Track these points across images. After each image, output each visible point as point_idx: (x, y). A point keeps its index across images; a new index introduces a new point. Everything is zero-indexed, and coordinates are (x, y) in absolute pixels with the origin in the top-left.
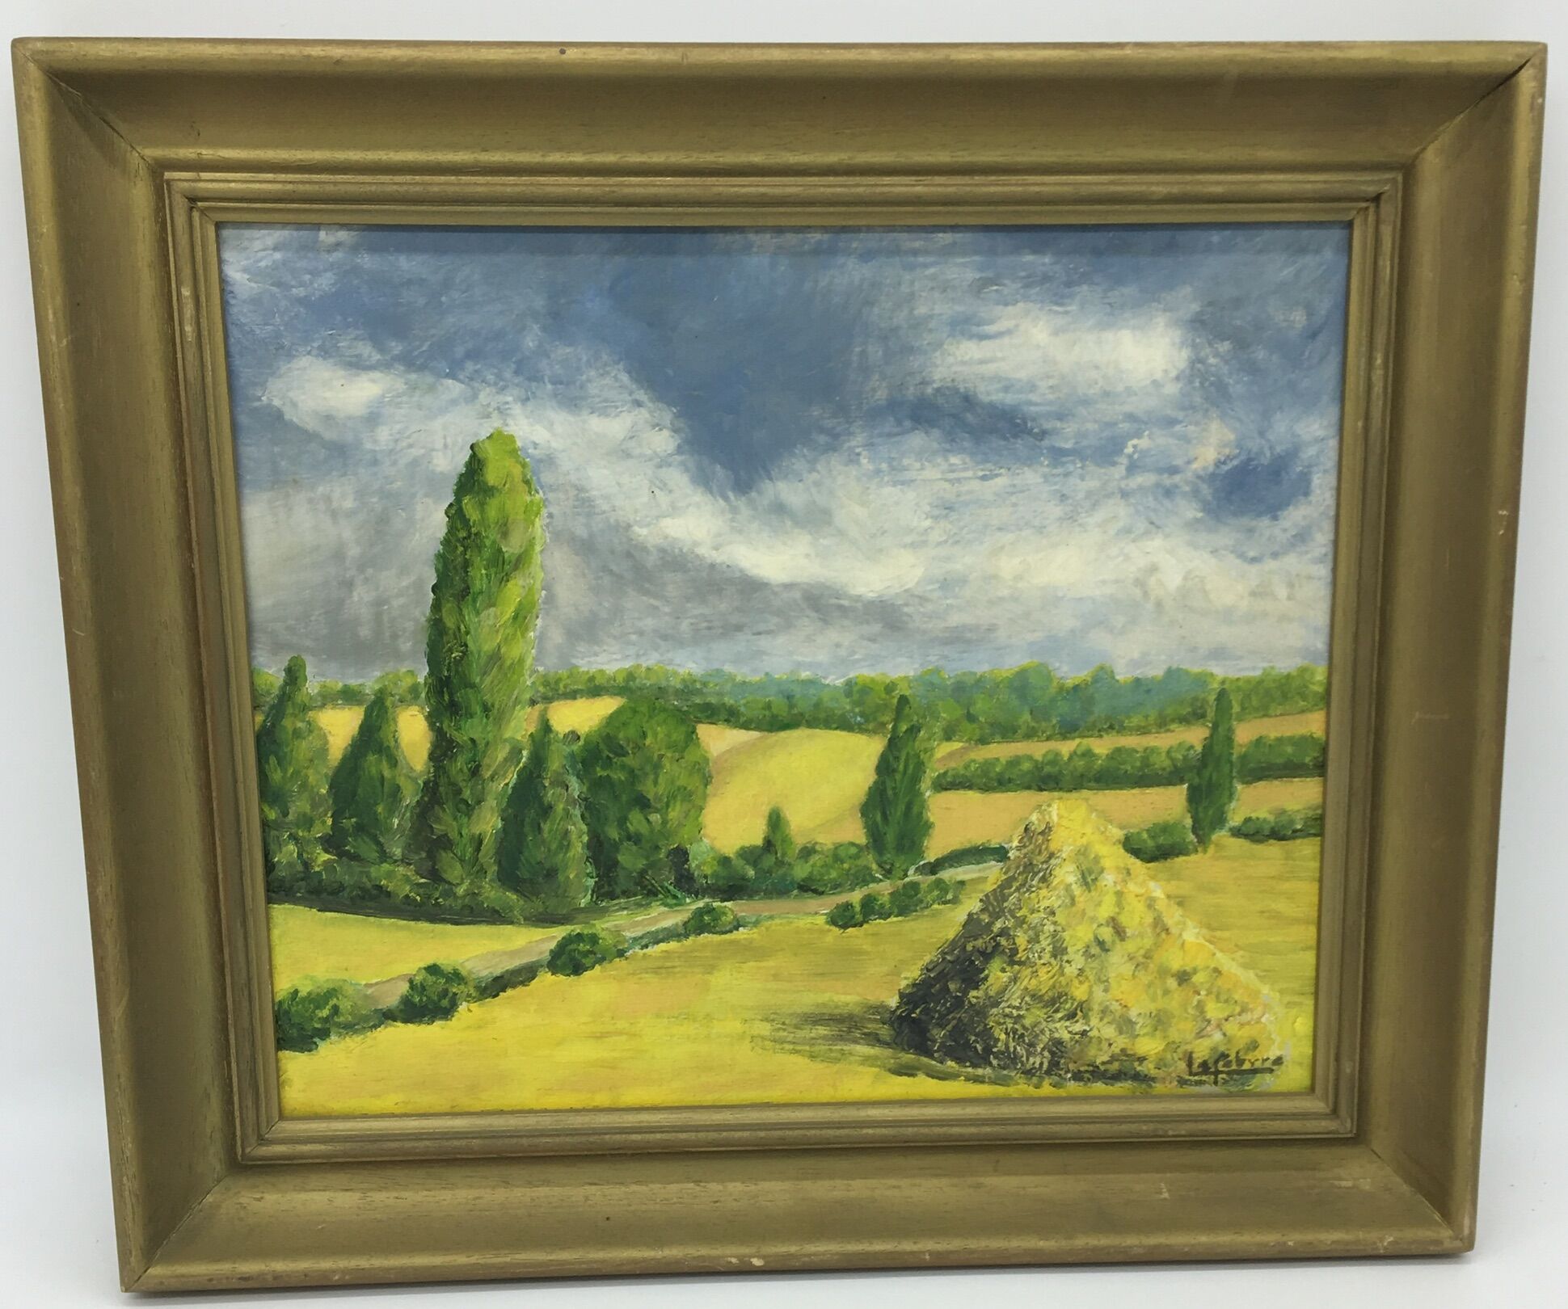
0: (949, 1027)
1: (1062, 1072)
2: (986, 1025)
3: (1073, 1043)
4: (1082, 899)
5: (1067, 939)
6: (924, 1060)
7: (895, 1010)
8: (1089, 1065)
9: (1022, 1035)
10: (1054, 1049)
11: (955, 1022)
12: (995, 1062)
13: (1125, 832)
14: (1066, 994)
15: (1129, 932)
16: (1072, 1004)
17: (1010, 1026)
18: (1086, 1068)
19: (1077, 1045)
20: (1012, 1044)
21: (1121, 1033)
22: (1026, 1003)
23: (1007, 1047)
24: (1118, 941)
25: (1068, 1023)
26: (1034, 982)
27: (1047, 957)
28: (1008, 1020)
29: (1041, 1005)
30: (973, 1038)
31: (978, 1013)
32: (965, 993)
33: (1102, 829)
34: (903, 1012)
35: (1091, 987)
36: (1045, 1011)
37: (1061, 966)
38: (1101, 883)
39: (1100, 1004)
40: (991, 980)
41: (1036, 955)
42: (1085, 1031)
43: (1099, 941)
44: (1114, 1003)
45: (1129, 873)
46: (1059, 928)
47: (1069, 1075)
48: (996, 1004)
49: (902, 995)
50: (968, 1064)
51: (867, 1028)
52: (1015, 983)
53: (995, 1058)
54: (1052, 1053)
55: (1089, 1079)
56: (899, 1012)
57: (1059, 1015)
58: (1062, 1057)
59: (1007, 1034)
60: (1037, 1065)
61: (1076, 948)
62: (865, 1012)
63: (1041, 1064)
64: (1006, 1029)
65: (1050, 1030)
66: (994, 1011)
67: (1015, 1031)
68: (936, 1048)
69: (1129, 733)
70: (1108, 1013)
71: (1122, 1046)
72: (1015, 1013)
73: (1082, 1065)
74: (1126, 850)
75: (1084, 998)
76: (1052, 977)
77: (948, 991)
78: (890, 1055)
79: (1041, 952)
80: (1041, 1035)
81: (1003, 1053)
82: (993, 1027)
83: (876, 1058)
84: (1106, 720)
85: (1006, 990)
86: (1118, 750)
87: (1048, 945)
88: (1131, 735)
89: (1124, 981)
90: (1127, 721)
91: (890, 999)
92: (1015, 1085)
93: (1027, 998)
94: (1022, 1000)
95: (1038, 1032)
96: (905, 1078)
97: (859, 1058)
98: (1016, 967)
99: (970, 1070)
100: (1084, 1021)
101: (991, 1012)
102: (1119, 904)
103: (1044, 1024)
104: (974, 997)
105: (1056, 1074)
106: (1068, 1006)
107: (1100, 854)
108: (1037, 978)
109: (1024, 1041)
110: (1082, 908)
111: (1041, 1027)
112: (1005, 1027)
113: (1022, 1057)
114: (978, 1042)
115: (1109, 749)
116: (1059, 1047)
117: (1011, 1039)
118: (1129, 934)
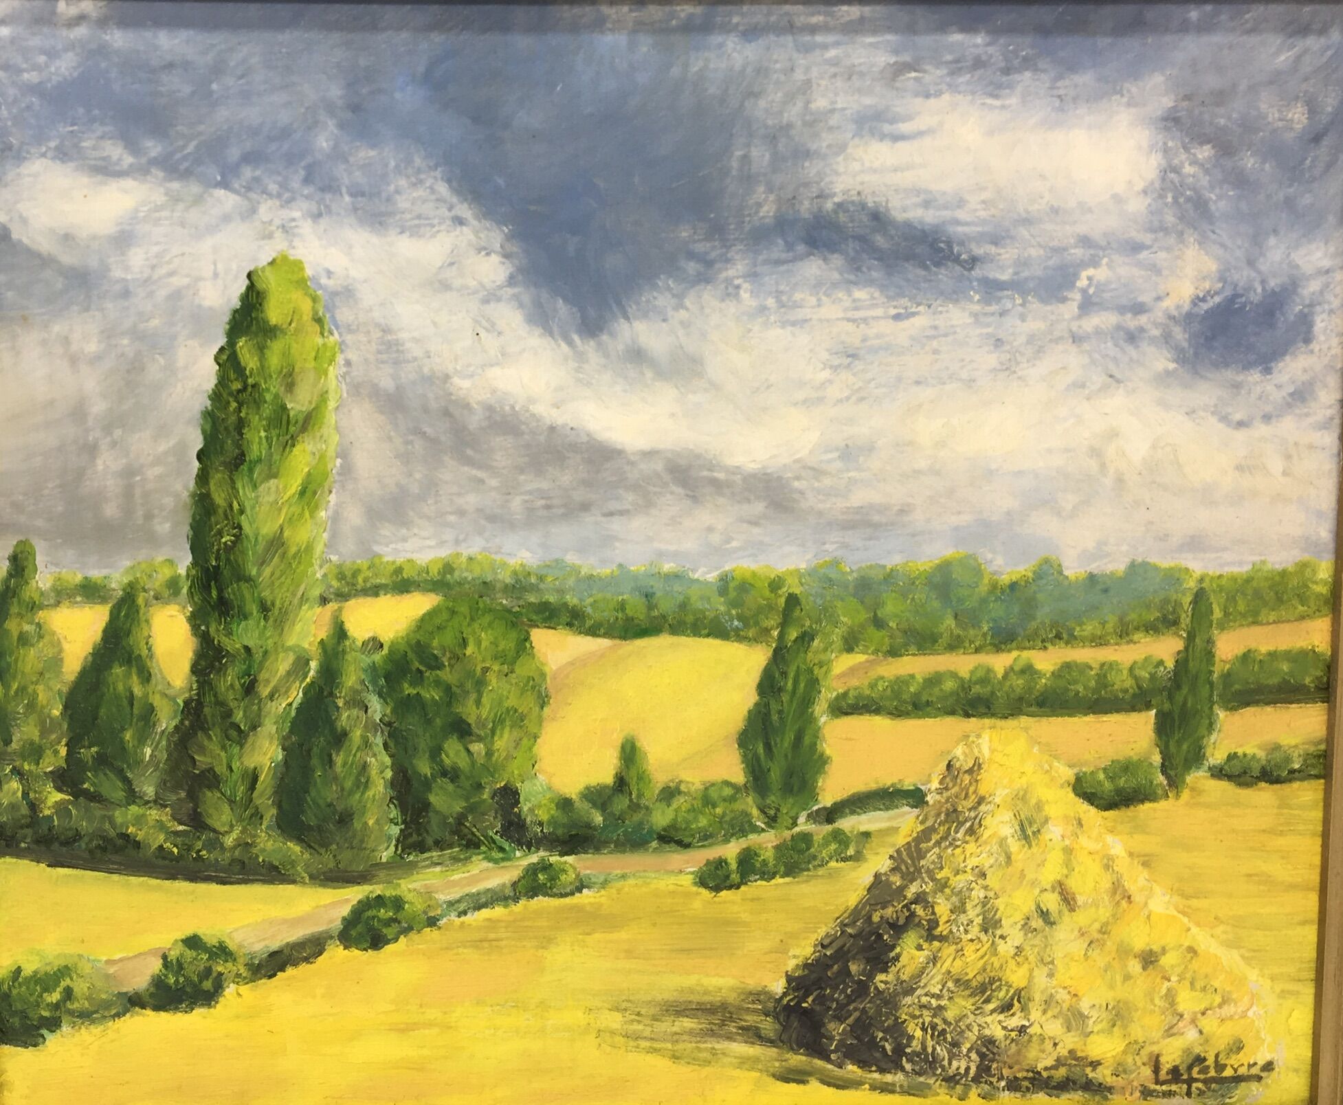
0: (850, 1020)
1: (994, 1080)
2: (897, 1018)
3: (1008, 1042)
4: (1020, 856)
5: (1001, 908)
6: (819, 1063)
7: (781, 998)
8: (1028, 1071)
9: (943, 1032)
10: (984, 1050)
11: (857, 1014)
12: (908, 1067)
13: (1076, 770)
14: (1000, 980)
15: (1080, 900)
16: (1008, 991)
17: (928, 1020)
18: (1025, 1074)
19: (1013, 1045)
20: (930, 1043)
21: (1069, 1030)
22: (948, 990)
23: (924, 1047)
24: (1066, 912)
25: (1001, 1017)
26: (958, 963)
27: (975, 931)
28: (925, 1012)
29: (968, 992)
30: (880, 1035)
31: (886, 1003)
32: (871, 976)
33: (1046, 767)
34: (791, 1000)
35: (1031, 971)
36: (972, 1000)
37: (993, 941)
38: (1046, 836)
39: (1042, 992)
40: (904, 960)
41: (962, 928)
42: (1023, 1026)
43: (1042, 911)
44: (1061, 990)
45: (1080, 824)
46: (991, 894)
47: (1003, 1083)
48: (910, 991)
49: (789, 979)
50: (874, 1068)
51: (745, 1021)
52: (934, 964)
53: (908, 1061)
54: (982, 1056)
55: (1028, 1089)
56: (785, 1001)
57: (991, 1006)
58: (993, 1061)
59: (924, 1029)
60: (962, 1071)
61: (1012, 920)
62: (743, 1000)
63: (968, 1069)
64: (923, 1024)
65: (979, 1025)
66: (908, 1000)
67: (934, 1027)
68: (833, 1048)
69: (1081, 644)
70: (1053, 1004)
71: (1070, 1047)
72: (934, 1002)
73: (1019, 1071)
74: (1077, 795)
75: (1022, 985)
76: (982, 957)
77: (849, 973)
78: (775, 1055)
79: (968, 925)
80: (967, 1032)
81: (918, 1054)
82: (906, 1020)
83: (756, 1060)
84: (1052, 627)
85: (923, 973)
86: (1067, 666)
87: (978, 916)
88: (1083, 647)
89: (1074, 963)
90: (1078, 629)
91: (775, 984)
92: (933, 1095)
93: (950, 984)
94: (943, 986)
95: (963, 1027)
96: (793, 1085)
97: (734, 1061)
98: (936, 944)
99: (876, 1075)
100: (1023, 1014)
101: (904, 1002)
102: (1068, 864)
103: (972, 1017)
104: (881, 982)
105: (986, 1082)
106: (1002, 994)
107: (1044, 799)
108: (963, 958)
109: (945, 1039)
110: (1020, 868)
111: (968, 1022)
112: (921, 1020)
113: (944, 1059)
114: (887, 1041)
115: (1055, 664)
116: (990, 1047)
117: (929, 1037)
118: (1080, 903)
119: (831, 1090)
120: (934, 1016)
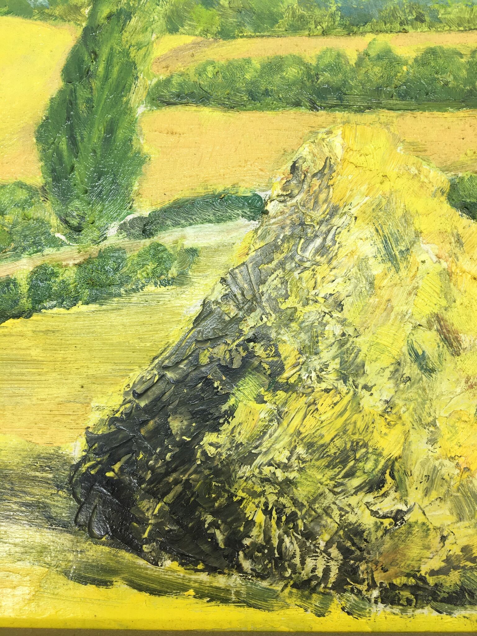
0: (169, 498)
1: (363, 587)
2: (232, 495)
3: (380, 533)
4: (385, 282)
5: (364, 349)
6: (127, 556)
7: (79, 465)
8: (408, 575)
9: (293, 517)
10: (349, 544)
11: (179, 488)
12: (247, 565)
13: (450, 175)
14: (365, 445)
15: (466, 340)
16: (377, 461)
17: (272, 499)
18: (404, 580)
19: (387, 538)
20: (275, 533)
21: (461, 518)
22: (298, 458)
23: (268, 539)
24: (448, 357)
25: (370, 498)
26: (310, 422)
27: (331, 378)
28: (269, 489)
29: (323, 462)
30: (209, 519)
31: (217, 473)
32: (197, 437)
33: (414, 170)
34: (92, 467)
35: (407, 434)
36: (330, 473)
37: (355, 394)
38: (417, 256)
39: (423, 464)
40: (240, 415)
41: (313, 375)
42: (399, 511)
43: (417, 354)
44: (447, 462)
45: (459, 241)
46: (350, 331)
47: (375, 593)
48: (249, 458)
49: (91, 440)
50: (200, 567)
51: (30, 494)
52: (279, 423)
53: (246, 557)
54: (345, 552)
55: (409, 602)
56: (83, 469)
57: (355, 482)
58: (361, 559)
59: (267, 512)
60: (319, 573)
61: (378, 365)
62: (29, 466)
63: (327, 571)
64: (266, 504)
65: (341, 509)
66: (245, 470)
67: (280, 510)
68: (146, 535)
69: (447, 28)
70: (438, 481)
71: (463, 542)
72: (280, 475)
73: (396, 576)
74: (454, 206)
75: (396, 453)
76: (341, 414)
77: (168, 433)
78: (68, 544)
79: (322, 370)
80: (325, 517)
81: (260, 548)
82: (243, 499)
83: (43, 550)
84: (411, 8)
85: (265, 433)
86: (432, 52)
87: (334, 358)
88: (450, 31)
89: (463, 425)
90: (442, 11)
91: (72, 444)
92: (282, 607)
93: (301, 450)
94: (292, 452)
95: (319, 511)
96: (91, 588)
97: (14, 550)
98: (281, 394)
99: (204, 577)
100: (397, 495)
101: (240, 474)
102: (446, 293)
103: (330, 496)
104: (211, 444)
105: (352, 591)
106: (369, 466)
107: (412, 209)
108: (316, 415)
109: (295, 527)
110: (386, 297)
111: (326, 503)
112: (263, 500)
113: (294, 556)
114: (218, 527)
115: (418, 50)
116: (356, 540)
117: (273, 522)
118: (465, 344)
119: (145, 596)
120: (280, 494)
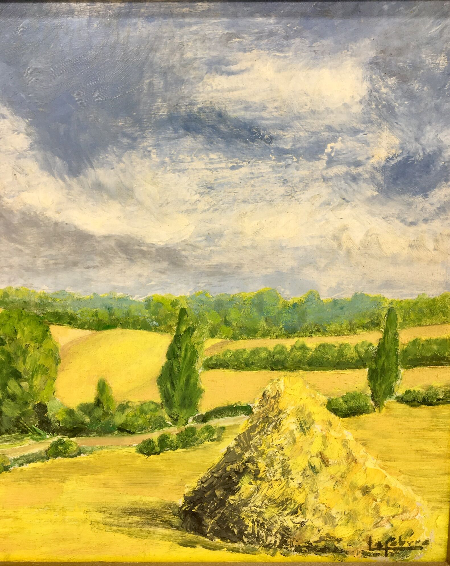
0: (216, 518)
1: (289, 547)
2: (240, 517)
3: (295, 529)
4: (300, 440)
5: (291, 465)
6: (201, 538)
7: (182, 507)
8: (305, 543)
9: (263, 524)
10: (284, 533)
11: (220, 515)
12: (246, 540)
13: (328, 398)
14: (291, 499)
15: (331, 461)
16: (295, 505)
17: (255, 518)
18: (304, 544)
19: (298, 530)
20: (256, 529)
21: (326, 524)
22: (265, 504)
23: (254, 531)
24: (324, 467)
25: (292, 517)
26: (270, 491)
27: (278, 476)
28: (254, 515)
29: (275, 505)
31: (234, 510)
32: (226, 497)
33: (313, 395)
34: (186, 508)
35: (307, 495)
36: (277, 509)
37: (287, 481)
38: (313, 429)
39: (312, 506)
40: (243, 489)
41: (271, 475)
42: (303, 522)
43: (312, 467)
44: (321, 505)
45: (331, 424)
46: (286, 458)
47: (293, 549)
48: (246, 504)
49: (186, 498)
50: (229, 541)
51: (164, 518)
52: (258, 492)
53: (245, 537)
54: (283, 536)
55: (306, 551)
56: (184, 508)
57: (287, 512)
58: (288, 538)
59: (253, 522)
60: (273, 542)
61: (297, 471)
62: (163, 508)
63: (275, 542)
64: (253, 520)
65: (281, 521)
66: (245, 508)
67: (258, 522)
68: (208, 531)
69: (330, 334)
70: (318, 511)
71: (327, 532)
72: (258, 510)
73: (301, 543)
74: (329, 410)
75: (302, 502)
76: (282, 489)
77: (215, 496)
78: (179, 534)
79: (274, 473)
80: (275, 524)
81: (251, 535)
82: (244, 518)
83: (170, 536)
84: (315, 326)
85: (252, 496)
86: (323, 345)
87: (279, 468)
88: (331, 336)
89: (328, 492)
90: (328, 327)
91: (178, 500)
92: (258, 554)
93: (266, 501)
94: (263, 502)
95: (273, 522)
96: (189, 548)
97: (159, 536)
98: (259, 482)
99: (230, 544)
100: (302, 516)
101: (243, 510)
102: (325, 444)
103: (277, 517)
104: (232, 500)
105: (285, 548)
106: (292, 506)
107: (312, 411)
108: (272, 489)
109: (264, 527)
110: (301, 445)
111: (275, 519)
112: (252, 518)
113: (263, 537)
114: (235, 528)
115: (317, 345)
116: (287, 531)
117: (256, 526)
118: (331, 463)
119: (208, 550)
120: (258, 516)
